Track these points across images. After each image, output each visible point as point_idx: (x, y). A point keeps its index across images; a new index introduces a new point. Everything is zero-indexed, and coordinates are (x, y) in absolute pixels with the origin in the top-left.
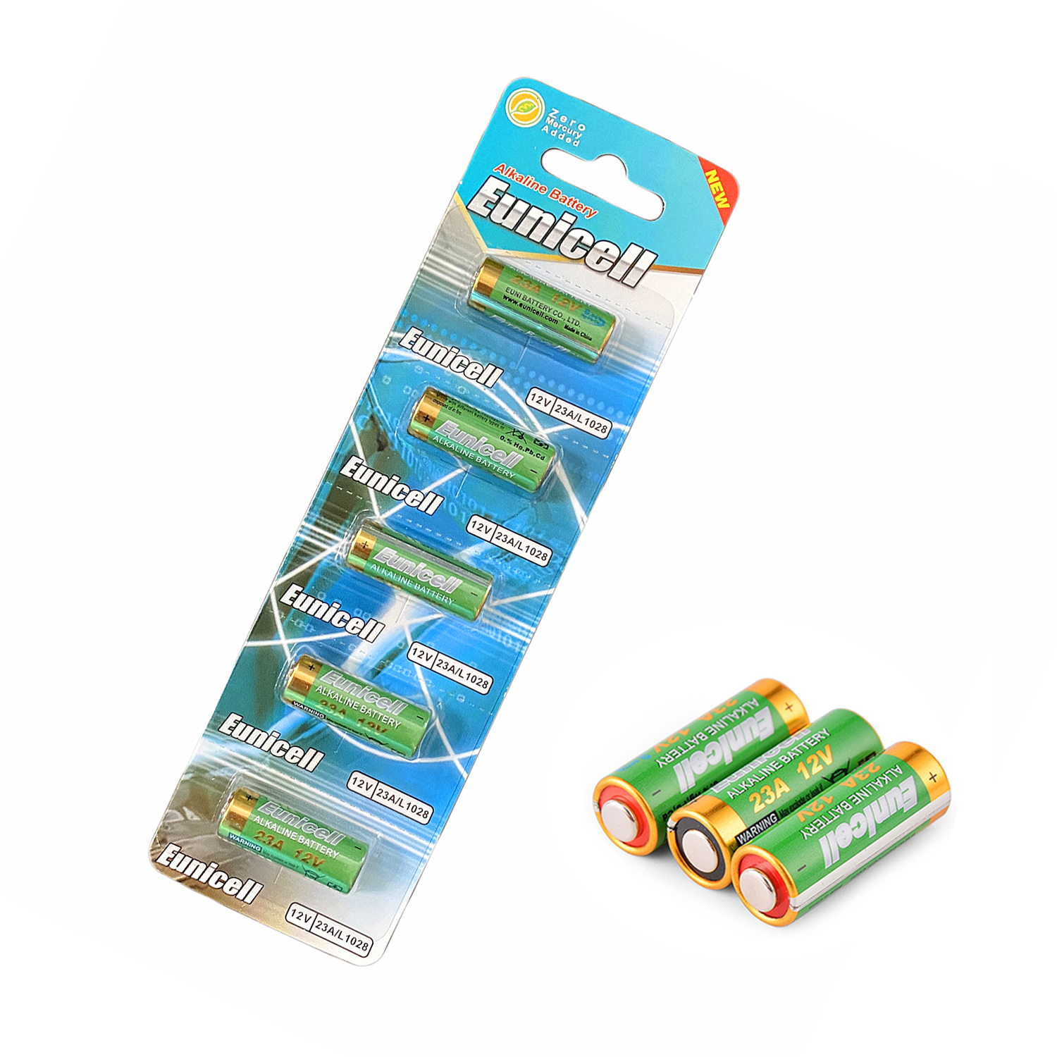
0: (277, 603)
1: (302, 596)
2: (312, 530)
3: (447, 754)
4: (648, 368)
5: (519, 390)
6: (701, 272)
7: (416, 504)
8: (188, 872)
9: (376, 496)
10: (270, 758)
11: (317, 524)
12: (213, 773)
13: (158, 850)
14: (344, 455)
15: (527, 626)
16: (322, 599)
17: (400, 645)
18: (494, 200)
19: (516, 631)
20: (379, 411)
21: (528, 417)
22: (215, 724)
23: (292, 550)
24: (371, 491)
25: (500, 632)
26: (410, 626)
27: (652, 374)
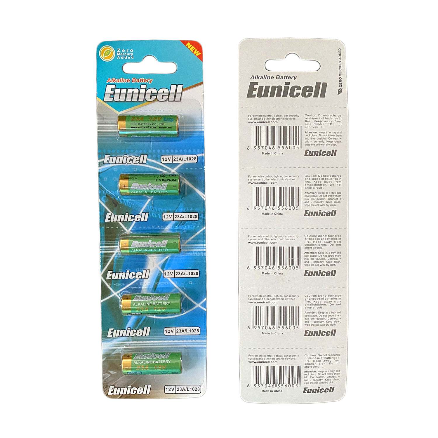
0: (106, 281)
1: (114, 274)
2: (105, 248)
3: (195, 305)
4: (200, 129)
5: (156, 159)
6: (202, 83)
7: (139, 220)
8: (121, 393)
9: (123, 224)
10: (131, 338)
11: (106, 245)
12: (113, 353)
13: (106, 391)
14: (103, 214)
15: (202, 245)
16: (121, 272)
17: (159, 274)
18: (112, 93)
19: (199, 249)
20: (108, 192)
21: (165, 168)
22: (105, 336)
23: (101, 259)
24: (120, 223)
25: (193, 252)
26: (159, 266)
27: (203, 130)
